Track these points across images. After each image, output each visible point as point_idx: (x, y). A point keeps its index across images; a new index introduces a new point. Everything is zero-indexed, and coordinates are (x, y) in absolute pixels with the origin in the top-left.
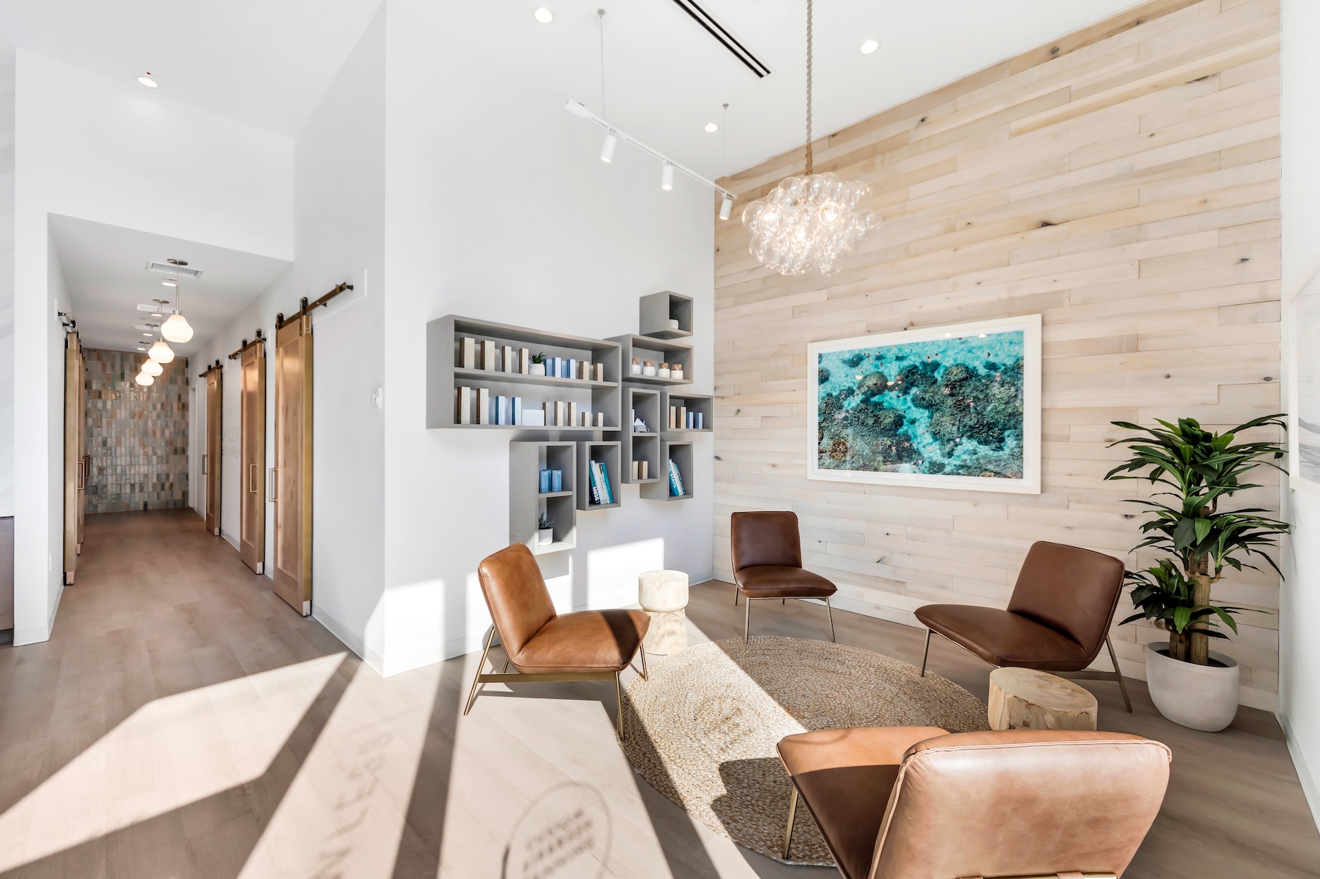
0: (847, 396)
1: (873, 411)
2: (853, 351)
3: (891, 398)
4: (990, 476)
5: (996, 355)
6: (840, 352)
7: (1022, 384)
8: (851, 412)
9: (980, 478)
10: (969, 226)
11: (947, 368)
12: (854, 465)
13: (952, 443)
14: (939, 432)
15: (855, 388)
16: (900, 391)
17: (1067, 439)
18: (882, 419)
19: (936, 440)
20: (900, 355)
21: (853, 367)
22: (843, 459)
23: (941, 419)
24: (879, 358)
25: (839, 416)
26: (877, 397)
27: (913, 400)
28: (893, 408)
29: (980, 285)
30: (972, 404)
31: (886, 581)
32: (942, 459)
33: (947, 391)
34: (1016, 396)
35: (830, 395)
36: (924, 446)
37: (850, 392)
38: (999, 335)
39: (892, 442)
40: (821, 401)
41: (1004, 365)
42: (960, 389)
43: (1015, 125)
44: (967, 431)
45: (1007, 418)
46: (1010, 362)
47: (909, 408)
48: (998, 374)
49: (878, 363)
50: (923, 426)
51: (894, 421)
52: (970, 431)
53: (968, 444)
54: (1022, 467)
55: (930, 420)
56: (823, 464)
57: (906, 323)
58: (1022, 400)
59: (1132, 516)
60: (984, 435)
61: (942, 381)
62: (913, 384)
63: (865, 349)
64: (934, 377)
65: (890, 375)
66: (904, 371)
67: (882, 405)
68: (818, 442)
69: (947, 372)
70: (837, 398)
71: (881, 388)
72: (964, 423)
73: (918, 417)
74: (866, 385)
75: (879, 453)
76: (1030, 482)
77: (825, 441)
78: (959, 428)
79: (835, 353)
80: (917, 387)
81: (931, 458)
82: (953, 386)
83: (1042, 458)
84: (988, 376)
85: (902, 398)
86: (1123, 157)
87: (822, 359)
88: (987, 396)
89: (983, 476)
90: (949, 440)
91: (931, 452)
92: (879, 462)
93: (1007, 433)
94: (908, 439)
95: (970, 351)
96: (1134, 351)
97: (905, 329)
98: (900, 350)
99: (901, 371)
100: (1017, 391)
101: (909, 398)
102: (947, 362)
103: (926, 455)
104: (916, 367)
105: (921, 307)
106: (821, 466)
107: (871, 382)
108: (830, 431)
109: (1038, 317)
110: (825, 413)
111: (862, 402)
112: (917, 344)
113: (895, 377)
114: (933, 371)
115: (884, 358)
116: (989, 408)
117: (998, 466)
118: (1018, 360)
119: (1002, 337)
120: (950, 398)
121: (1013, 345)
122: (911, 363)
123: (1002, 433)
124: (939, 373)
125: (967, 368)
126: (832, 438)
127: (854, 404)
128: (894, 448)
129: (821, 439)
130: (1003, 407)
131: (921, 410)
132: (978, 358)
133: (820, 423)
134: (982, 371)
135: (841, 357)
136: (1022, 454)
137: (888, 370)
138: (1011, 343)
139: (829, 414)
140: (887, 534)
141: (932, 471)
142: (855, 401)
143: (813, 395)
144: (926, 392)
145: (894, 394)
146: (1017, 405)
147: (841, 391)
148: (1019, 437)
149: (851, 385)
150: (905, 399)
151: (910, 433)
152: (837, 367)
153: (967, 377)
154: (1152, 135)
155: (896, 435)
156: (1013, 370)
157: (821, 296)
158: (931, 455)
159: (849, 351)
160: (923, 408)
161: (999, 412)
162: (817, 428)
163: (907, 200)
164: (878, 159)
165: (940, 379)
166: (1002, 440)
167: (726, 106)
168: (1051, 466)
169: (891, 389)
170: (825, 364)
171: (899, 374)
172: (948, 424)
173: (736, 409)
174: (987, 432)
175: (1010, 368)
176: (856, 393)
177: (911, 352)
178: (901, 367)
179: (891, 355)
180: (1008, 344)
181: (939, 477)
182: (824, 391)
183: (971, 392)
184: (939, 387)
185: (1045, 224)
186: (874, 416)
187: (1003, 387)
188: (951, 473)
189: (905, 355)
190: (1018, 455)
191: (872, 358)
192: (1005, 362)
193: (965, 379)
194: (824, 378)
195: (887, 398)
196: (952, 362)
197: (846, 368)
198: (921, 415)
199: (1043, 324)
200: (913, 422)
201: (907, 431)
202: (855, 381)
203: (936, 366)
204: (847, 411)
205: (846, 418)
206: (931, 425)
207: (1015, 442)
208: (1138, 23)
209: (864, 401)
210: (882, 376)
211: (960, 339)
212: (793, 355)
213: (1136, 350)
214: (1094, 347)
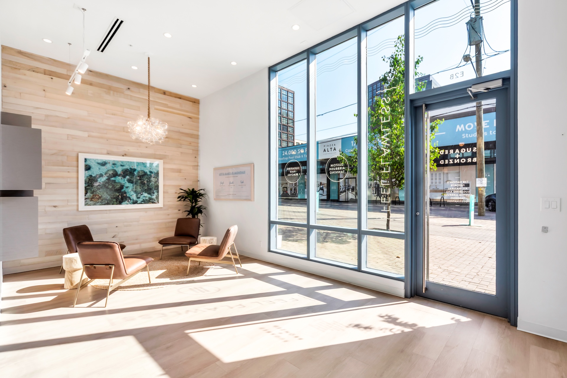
0: (100, 177)
1: (111, 183)
2: (102, 160)
3: (119, 179)
4: (151, 203)
5: (152, 169)
6: (96, 159)
7: (159, 178)
8: (101, 183)
9: (148, 204)
12: (103, 203)
13: (140, 194)
14: (136, 191)
15: (103, 174)
16: (122, 177)
17: (169, 193)
18: (115, 186)
19: (135, 193)
20: (122, 164)
21: (102, 166)
22: (98, 201)
23: (136, 187)
24: (114, 164)
25: (96, 184)
26: (113, 178)
27: (127, 180)
28: (119, 183)
29: (147, 148)
30: (146, 183)
32: (137, 199)
33: (138, 178)
34: (157, 181)
35: (91, 176)
36: (131, 195)
37: (101, 175)
39: (119, 194)
40: (86, 178)
41: (154, 172)
42: (142, 178)
43: (156, 107)
44: (144, 191)
45: (155, 187)
46: (156, 172)
47: (126, 183)
48: (153, 175)
49: (114, 166)
50: (131, 189)
51: (120, 187)
53: (145, 195)
54: (159, 200)
55: (133, 187)
56: (87, 204)
57: (123, 154)
58: (159, 182)
59: (180, 210)
60: (149, 192)
61: (137, 175)
62: (127, 175)
63: (108, 160)
64: (134, 173)
65: (118, 171)
66: (124, 170)
67: (115, 181)
68: (84, 194)
69: (138, 172)
70: (95, 177)
71: (115, 174)
72: (144, 188)
74: (108, 174)
75: (114, 198)
76: (160, 205)
77: (88, 194)
78: (142, 190)
79: (93, 159)
80: (128, 176)
81: (133, 199)
82: (140, 177)
83: (163, 198)
84: (150, 175)
87: (86, 161)
88: (150, 180)
90: (139, 193)
91: (133, 197)
92: (114, 201)
93: (155, 191)
94: (125, 193)
95: (145, 167)
97: (123, 156)
100: (157, 180)
101: (126, 179)
102: (138, 169)
103: (131, 198)
104: (128, 169)
105: (128, 150)
106: (86, 205)
107: (111, 172)
108: (91, 190)
109: (162, 161)
110: (88, 183)
111: (107, 179)
112: (128, 162)
113: (120, 172)
114: (134, 171)
115: (116, 165)
116: (150, 184)
117: (153, 200)
118: (158, 172)
119: (154, 165)
120: (139, 180)
121: (156, 167)
122: (126, 168)
124: (136, 172)
125: (144, 172)
126: (92, 193)
128: (120, 196)
129: (86, 193)
130: (154, 184)
131: (130, 184)
132: (147, 169)
133: (85, 187)
134: (149, 173)
135: (97, 161)
137: (117, 169)
139: (90, 183)
140: (117, 227)
141: (133, 203)
142: (104, 179)
143: (82, 175)
144: (132, 178)
145: (120, 178)
146: (157, 183)
147: (97, 175)
148: (158, 192)
149: (102, 173)
150: (124, 180)
151: (126, 191)
152: (95, 165)
154: (183, 125)
155: (121, 192)
156: (156, 174)
157: (86, 134)
159: (100, 160)
162: (84, 189)
164: (112, 92)
166: (154, 193)
167: (70, 44)
168: (165, 200)
169: (119, 175)
170: (88, 163)
171: (122, 171)
176: (104, 176)
177: (126, 164)
178: (123, 168)
179: (119, 164)
181: (136, 205)
182: (88, 174)
183: (145, 179)
184: (136, 177)
186: (112, 185)
187: (154, 178)
188: (140, 203)
189: (124, 165)
190: (157, 197)
191: (111, 164)
193: (144, 175)
194: (88, 168)
195: (117, 179)
196: (140, 169)
197: (99, 166)
198: (130, 185)
199: (164, 163)
200: (127, 187)
201: (125, 190)
202: (103, 171)
203: (135, 170)
204: (100, 183)
205: (99, 185)
207: (157, 194)
208: (180, 98)
209: (109, 179)
210: (115, 171)
211: (142, 163)
212: (67, 156)
213: (180, 172)
214: (173, 170)
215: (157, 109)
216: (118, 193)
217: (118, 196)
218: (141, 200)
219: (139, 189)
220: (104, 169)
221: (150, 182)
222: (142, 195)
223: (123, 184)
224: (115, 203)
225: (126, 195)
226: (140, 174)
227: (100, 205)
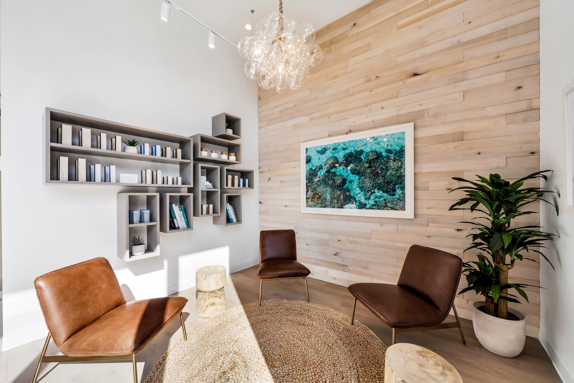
0: (320, 169)
2: (322, 146)
3: (340, 170)
4: (389, 210)
6: (316, 147)
7: (404, 160)
8: (321, 177)
9: (384, 210)
10: (378, 78)
11: (367, 153)
13: (370, 193)
14: (364, 187)
16: (344, 166)
17: (427, 189)
18: (336, 181)
19: (362, 191)
20: (344, 147)
21: (322, 154)
22: (318, 202)
23: (364, 180)
25: (316, 180)
26: (334, 169)
28: (341, 175)
29: (383, 109)
30: (380, 172)
31: (338, 265)
32: (365, 201)
33: (367, 165)
34: (401, 167)
35: (311, 169)
36: (356, 195)
37: (321, 168)
38: (393, 135)
39: (341, 193)
40: (307, 172)
41: (395, 150)
42: (374, 164)
43: (400, 23)
44: (377, 186)
45: (397, 179)
46: (398, 149)
47: (349, 175)
48: (392, 155)
49: (334, 152)
50: (356, 184)
51: (342, 182)
52: (379, 186)
53: (378, 193)
54: (405, 205)
57: (347, 130)
58: (404, 169)
59: (461, 230)
61: (365, 160)
62: (350, 162)
63: (328, 145)
64: (361, 158)
65: (340, 158)
66: (346, 156)
67: (336, 173)
68: (306, 193)
69: (367, 155)
70: (315, 170)
72: (376, 182)
73: (354, 179)
74: (328, 164)
75: (335, 198)
76: (408, 213)
77: (309, 193)
78: (373, 184)
79: (314, 147)
81: (360, 200)
82: (369, 162)
83: (415, 199)
84: (388, 156)
85: (345, 170)
86: (455, 36)
87: (307, 151)
88: (387, 167)
89: (385, 209)
90: (368, 191)
91: (360, 198)
92: (335, 203)
93: (397, 186)
94: (349, 191)
95: (378, 144)
96: (461, 141)
97: (347, 134)
98: (344, 144)
99: (345, 156)
100: (402, 164)
102: (367, 149)
103: (357, 199)
104: (352, 153)
105: (354, 122)
106: (308, 206)
107: (330, 162)
109: (412, 124)
110: (309, 178)
112: (353, 141)
114: (360, 155)
115: (337, 149)
116: (388, 174)
117: (393, 204)
118: (402, 147)
119: (394, 136)
120: (369, 169)
121: (399, 140)
122: (350, 151)
123: (395, 187)
124: (363, 156)
125: (377, 152)
126: (312, 191)
127: (322, 174)
128: (342, 196)
129: (307, 192)
130: (395, 173)
131: (355, 176)
133: (307, 184)
134: (384, 154)
135: (316, 149)
136: (404, 198)
137: (338, 155)
138: (399, 139)
139: (311, 179)
140: (339, 240)
141: (360, 207)
143: (303, 170)
144: (357, 166)
146: (402, 171)
147: (317, 167)
148: (403, 188)
149: (321, 163)
150: (347, 170)
152: (314, 155)
153: (377, 157)
154: (470, 23)
156: (400, 153)
157: (307, 118)
158: (360, 199)
159: (320, 146)
160: (355, 174)
161: (393, 175)
162: (306, 186)
163: (348, 66)
164: (333, 46)
165: (364, 159)
166: (394, 190)
167: (253, 11)
168: (420, 204)
170: (309, 153)
171: (344, 157)
172: (368, 182)
173: (268, 178)
174: (387, 186)
175: (398, 152)
176: (323, 168)
177: (350, 145)
178: (345, 153)
179: (340, 148)
180: (397, 139)
181: (364, 210)
183: (379, 165)
184: (363, 163)
185: (416, 75)
186: (332, 179)
187: (395, 162)
188: (370, 208)
189: (347, 147)
190: (402, 199)
191: (331, 149)
192: (396, 148)
193: (376, 158)
194: (308, 161)
195: (338, 170)
196: (369, 150)
197: (319, 155)
198: (355, 178)
199: (415, 128)
200: (351, 182)
201: (348, 187)
202: (323, 162)
203: (362, 152)
204: (319, 177)
205: (319, 181)
206: (360, 183)
207: (401, 191)
209: (328, 172)
210: (336, 158)
211: (373, 137)
212: (294, 150)
213: (462, 140)
214: (440, 139)
215: (403, 27)
216: (340, 190)
217: (340, 195)
218: (372, 202)
219: (368, 183)
220: (324, 158)
221: (387, 170)
222: (374, 194)
223: (346, 178)
224: (336, 206)
225: (350, 194)
226: (370, 158)
227: (320, 207)
